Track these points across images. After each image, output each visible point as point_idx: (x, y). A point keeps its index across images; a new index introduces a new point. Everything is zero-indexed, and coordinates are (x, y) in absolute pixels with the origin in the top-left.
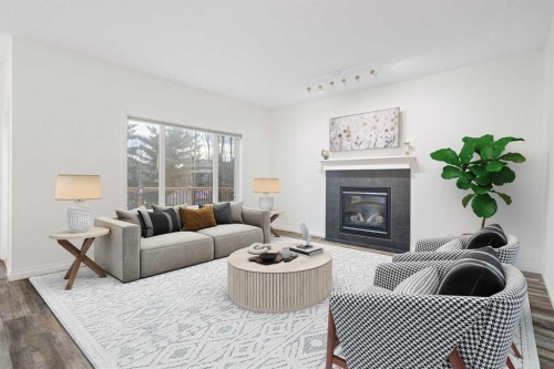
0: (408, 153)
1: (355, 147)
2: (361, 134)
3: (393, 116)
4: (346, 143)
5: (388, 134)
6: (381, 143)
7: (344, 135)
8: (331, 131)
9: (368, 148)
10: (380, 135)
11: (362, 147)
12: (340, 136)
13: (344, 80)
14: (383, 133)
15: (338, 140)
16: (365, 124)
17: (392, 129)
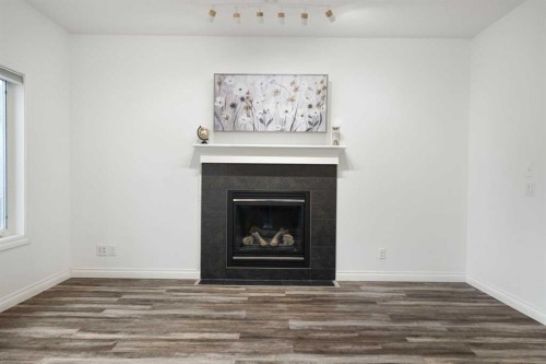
0: (336, 142)
1: (260, 127)
2: (270, 106)
3: (320, 87)
4: (243, 119)
5: (312, 112)
6: (302, 125)
7: (241, 105)
8: (215, 95)
9: (282, 131)
10: (300, 112)
11: (271, 127)
12: (233, 106)
13: (281, 15)
14: (304, 110)
15: (229, 112)
16: (277, 92)
17: (318, 105)
